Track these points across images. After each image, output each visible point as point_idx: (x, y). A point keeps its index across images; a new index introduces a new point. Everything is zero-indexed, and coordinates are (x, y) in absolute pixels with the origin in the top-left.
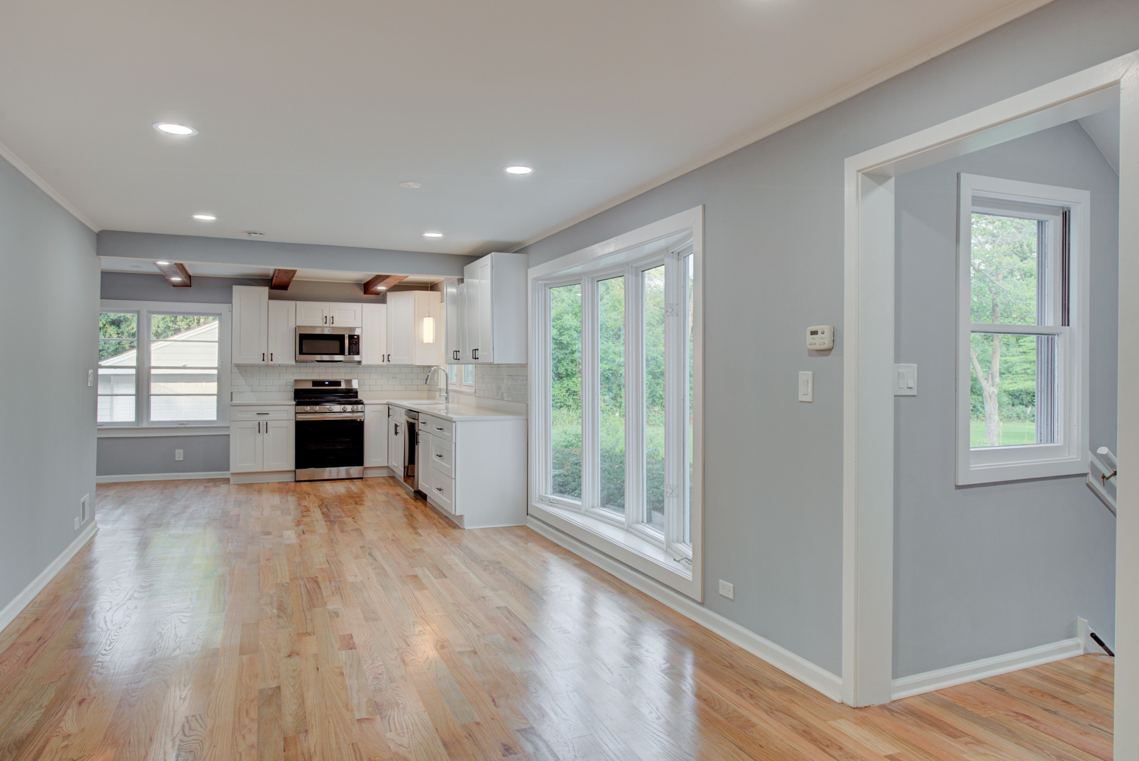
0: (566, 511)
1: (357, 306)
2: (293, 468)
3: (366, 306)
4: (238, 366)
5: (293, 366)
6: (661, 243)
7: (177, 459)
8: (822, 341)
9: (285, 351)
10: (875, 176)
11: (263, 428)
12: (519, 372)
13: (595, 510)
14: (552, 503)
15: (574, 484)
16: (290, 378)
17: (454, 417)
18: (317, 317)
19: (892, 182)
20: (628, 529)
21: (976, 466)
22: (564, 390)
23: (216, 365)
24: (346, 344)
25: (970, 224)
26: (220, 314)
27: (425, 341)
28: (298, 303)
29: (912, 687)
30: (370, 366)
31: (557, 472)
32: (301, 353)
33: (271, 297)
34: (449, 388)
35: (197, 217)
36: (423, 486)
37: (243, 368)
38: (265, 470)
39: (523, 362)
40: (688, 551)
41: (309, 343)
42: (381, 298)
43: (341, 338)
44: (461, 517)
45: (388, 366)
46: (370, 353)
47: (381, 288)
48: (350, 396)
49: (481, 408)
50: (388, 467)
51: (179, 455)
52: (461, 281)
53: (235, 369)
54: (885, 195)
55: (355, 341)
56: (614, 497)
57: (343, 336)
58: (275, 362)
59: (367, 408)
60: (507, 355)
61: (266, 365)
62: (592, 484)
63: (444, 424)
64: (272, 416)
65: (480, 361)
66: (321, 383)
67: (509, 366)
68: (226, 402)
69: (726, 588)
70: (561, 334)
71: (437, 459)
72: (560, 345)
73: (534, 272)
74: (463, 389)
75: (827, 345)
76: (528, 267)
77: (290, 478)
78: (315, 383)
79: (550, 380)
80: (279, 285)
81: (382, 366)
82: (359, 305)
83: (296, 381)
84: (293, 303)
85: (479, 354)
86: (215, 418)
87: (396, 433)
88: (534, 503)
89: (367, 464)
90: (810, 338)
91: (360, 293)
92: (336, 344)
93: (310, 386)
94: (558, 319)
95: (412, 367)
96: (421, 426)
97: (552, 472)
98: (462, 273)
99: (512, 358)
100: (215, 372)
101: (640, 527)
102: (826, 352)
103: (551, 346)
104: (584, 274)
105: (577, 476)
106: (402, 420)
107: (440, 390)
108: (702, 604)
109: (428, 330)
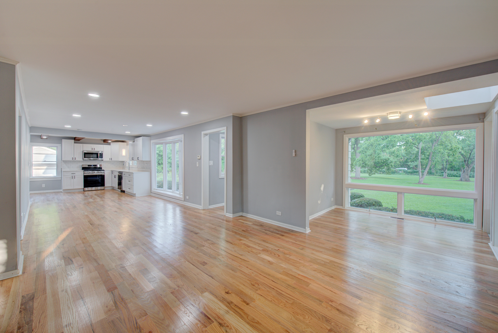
0: (160, 191)
1: (102, 146)
2: (83, 188)
3: (104, 145)
4: (63, 161)
5: (82, 161)
6: (178, 139)
7: (43, 187)
8: (199, 158)
9: (80, 157)
10: (206, 135)
11: (73, 177)
12: (149, 162)
13: (166, 190)
14: (156, 190)
15: (162, 187)
16: (81, 164)
17: (133, 172)
18: (89, 148)
19: (208, 135)
20: (173, 192)
21: (222, 176)
22: (161, 168)
23: (56, 161)
24: (98, 155)
25: (221, 140)
26: (57, 147)
27: (123, 155)
28: (84, 144)
29: (212, 207)
30: (105, 161)
31: (158, 184)
32: (85, 157)
33: (75, 143)
34: (130, 166)
35: (65, 126)
36: (124, 189)
37: (65, 162)
38: (74, 188)
39: (150, 160)
40: (182, 194)
41: (87, 155)
42: (109, 144)
43: (97, 154)
44: (135, 194)
45: (111, 161)
46: (105, 158)
47: (109, 141)
48: (100, 169)
49: (138, 171)
50: (112, 187)
51: (44, 186)
52: (134, 142)
53: (62, 162)
54: (207, 137)
55: (101, 155)
56: (170, 188)
57: (98, 153)
58: (76, 160)
59: (106, 172)
60: (146, 159)
61: (74, 161)
62: (166, 186)
63: (130, 174)
64: (76, 174)
65: (139, 160)
66: (91, 166)
67: (146, 161)
68: (60, 171)
69: (187, 197)
70: (160, 152)
71: (129, 182)
72: (159, 155)
73: (152, 141)
74: (133, 167)
75: (200, 158)
76: (151, 140)
77: (82, 190)
78: (88, 166)
79: (156, 165)
80: (77, 140)
81: (109, 161)
82: (103, 145)
83: (82, 165)
84: (82, 144)
85: (139, 158)
86: (56, 175)
87: (115, 177)
88: (153, 190)
89: (105, 186)
90: (198, 157)
91: (102, 142)
92: (95, 156)
93: (87, 166)
94: (159, 148)
95: (118, 161)
96: (123, 175)
97: (157, 185)
98: (134, 140)
99: (148, 159)
100: (56, 163)
101: (175, 192)
102: (200, 159)
103: (157, 156)
104: (164, 142)
105: (162, 185)
106: (117, 174)
107: (127, 167)
108: (184, 201)
109: (124, 152)
